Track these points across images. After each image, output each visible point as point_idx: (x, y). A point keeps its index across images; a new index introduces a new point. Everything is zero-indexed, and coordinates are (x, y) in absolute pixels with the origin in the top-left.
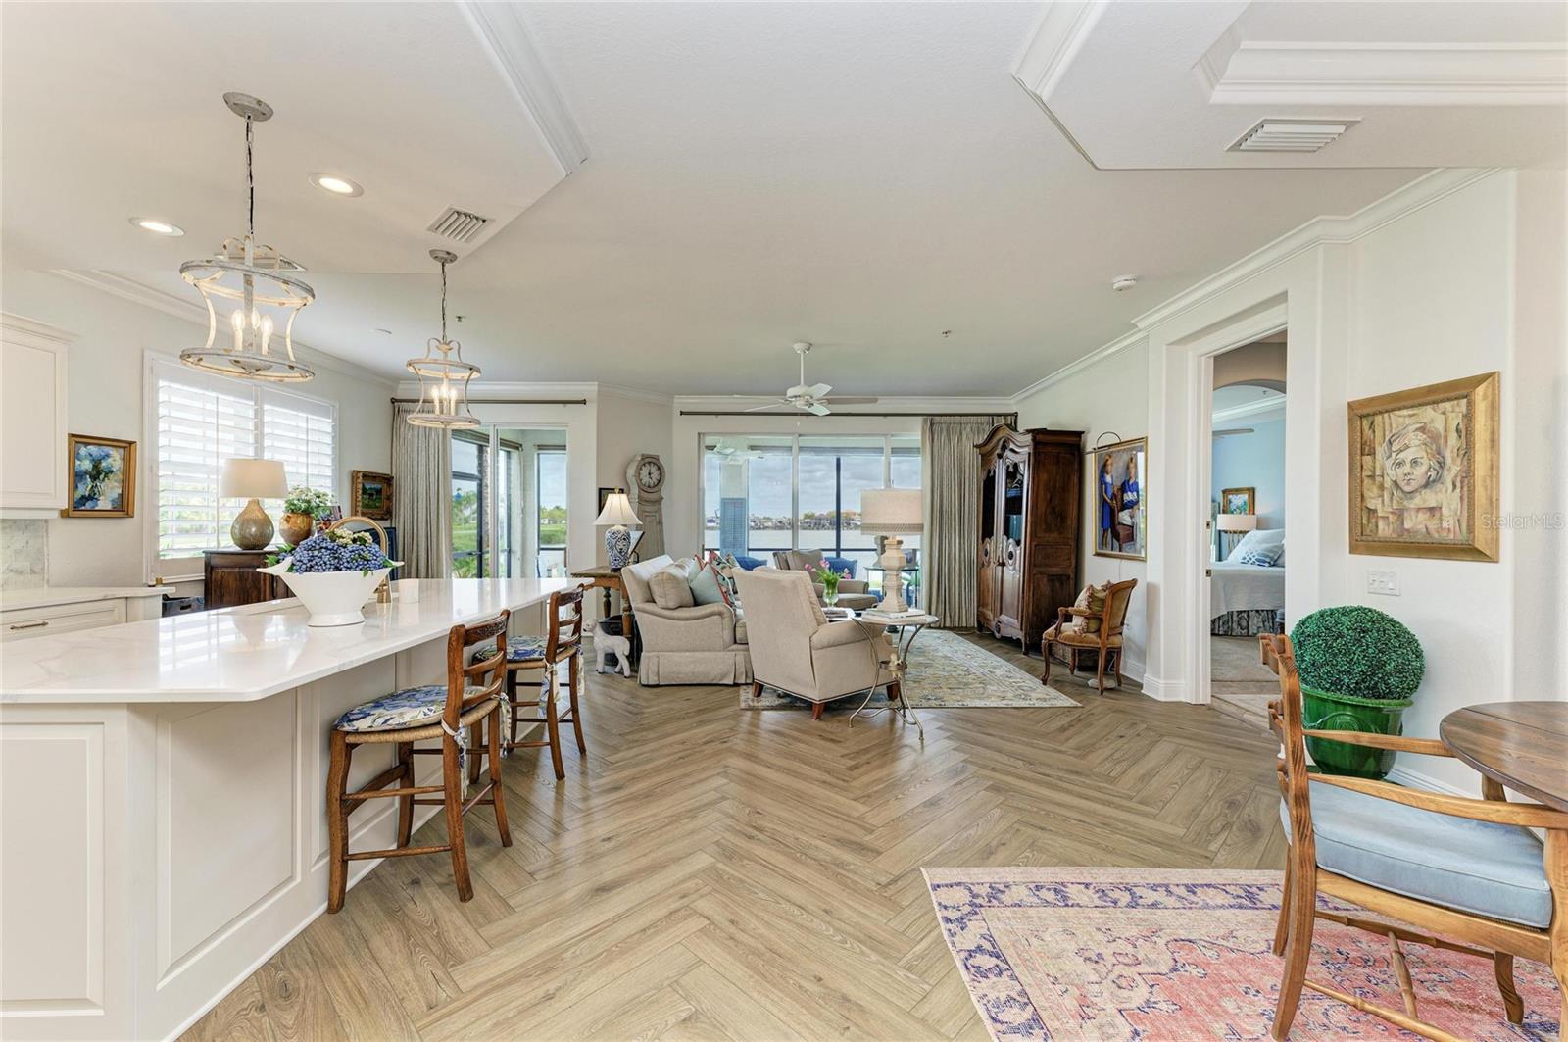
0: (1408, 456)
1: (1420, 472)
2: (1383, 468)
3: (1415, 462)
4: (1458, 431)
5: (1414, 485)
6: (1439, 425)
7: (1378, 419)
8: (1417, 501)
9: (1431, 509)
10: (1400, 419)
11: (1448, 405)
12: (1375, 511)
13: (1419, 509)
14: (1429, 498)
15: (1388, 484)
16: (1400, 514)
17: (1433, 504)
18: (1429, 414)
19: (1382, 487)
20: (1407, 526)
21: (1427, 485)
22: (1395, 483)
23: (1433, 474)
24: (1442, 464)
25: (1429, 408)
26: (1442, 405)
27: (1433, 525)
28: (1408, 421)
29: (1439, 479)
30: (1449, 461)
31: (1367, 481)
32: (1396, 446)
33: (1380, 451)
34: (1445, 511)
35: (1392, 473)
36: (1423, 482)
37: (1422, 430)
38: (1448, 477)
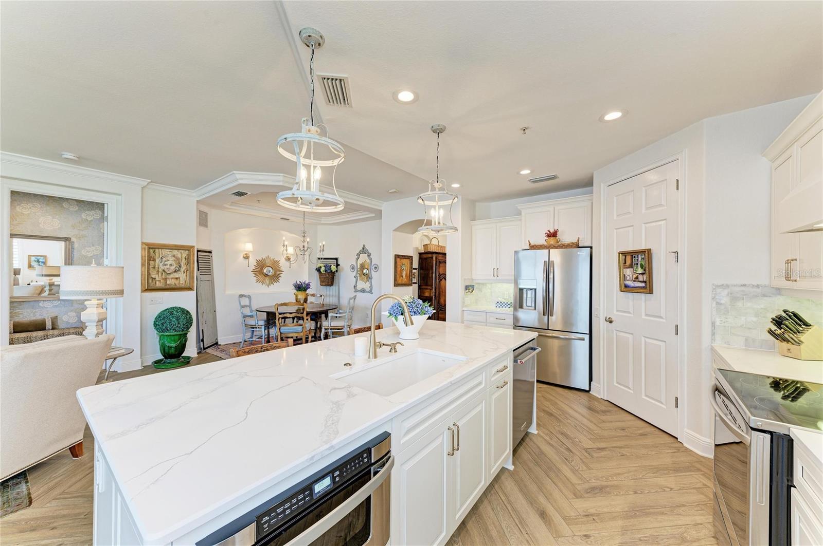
0: (169, 263)
1: (173, 268)
2: (159, 265)
3: (171, 265)
4: (185, 258)
5: (170, 271)
6: (179, 256)
7: (157, 250)
8: (172, 276)
9: (177, 278)
10: (165, 252)
11: (182, 251)
12: (155, 278)
13: (172, 278)
14: (176, 275)
15: (160, 270)
16: (166, 279)
17: (177, 277)
18: (175, 252)
19: (158, 271)
20: (168, 282)
21: (175, 272)
22: (164, 270)
23: (177, 269)
24: (180, 267)
25: (176, 251)
26: (180, 251)
27: (177, 282)
28: (169, 253)
29: (179, 270)
30: (182, 266)
31: (151, 270)
32: (164, 260)
33: (157, 260)
34: (181, 278)
35: (162, 267)
36: (174, 271)
37: (174, 256)
38: (182, 269)
